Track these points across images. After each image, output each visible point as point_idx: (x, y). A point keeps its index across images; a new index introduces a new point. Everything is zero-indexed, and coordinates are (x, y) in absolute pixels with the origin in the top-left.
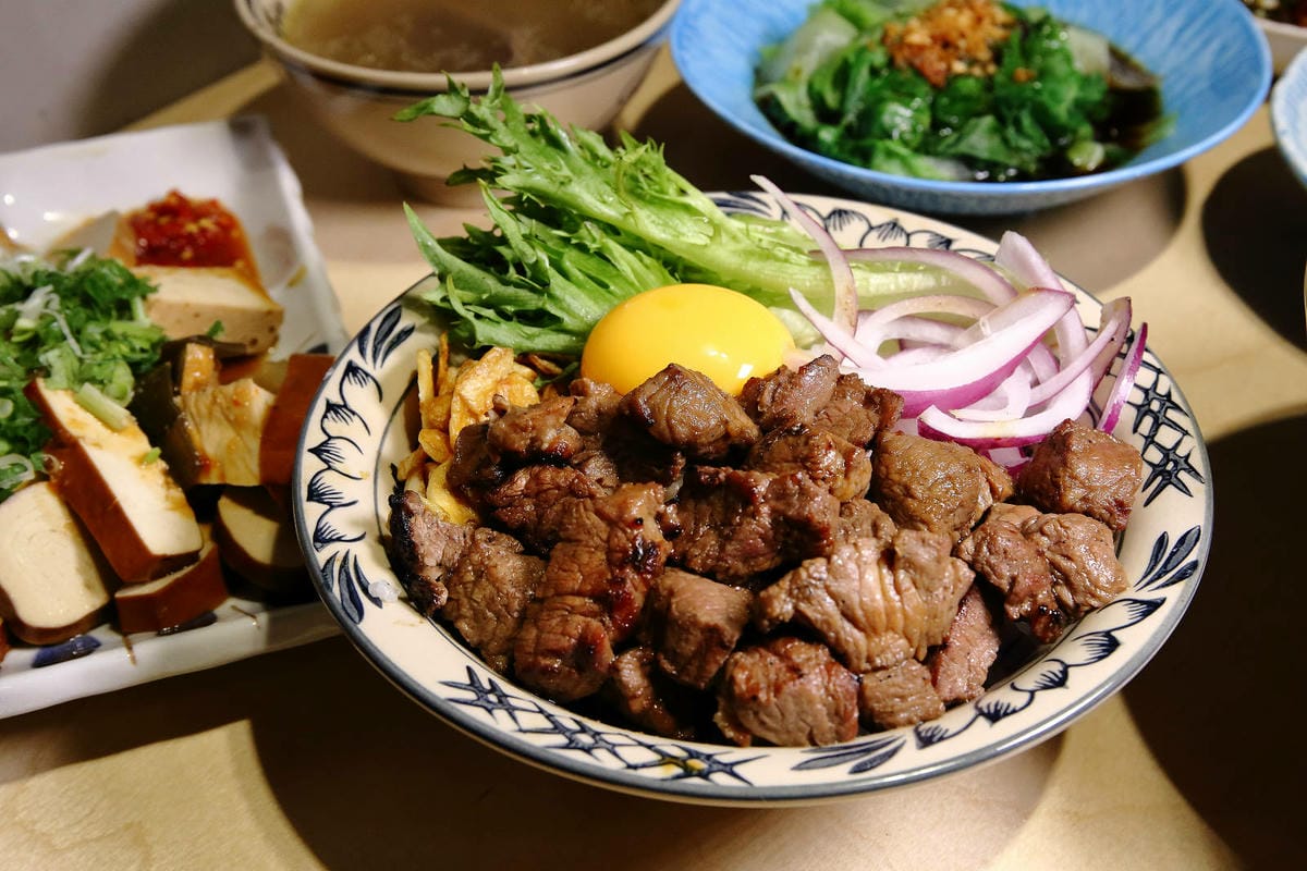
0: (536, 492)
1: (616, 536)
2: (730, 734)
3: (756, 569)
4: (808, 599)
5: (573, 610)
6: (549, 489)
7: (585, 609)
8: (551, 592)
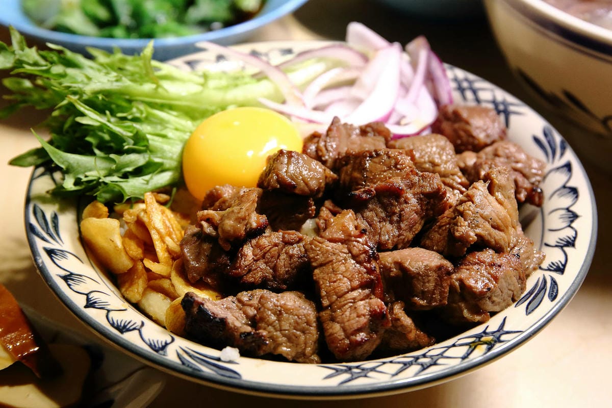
0: (263, 256)
1: (354, 246)
2: (477, 318)
3: (416, 232)
4: (477, 226)
5: (354, 300)
6: (271, 249)
7: (362, 297)
8: (335, 297)
